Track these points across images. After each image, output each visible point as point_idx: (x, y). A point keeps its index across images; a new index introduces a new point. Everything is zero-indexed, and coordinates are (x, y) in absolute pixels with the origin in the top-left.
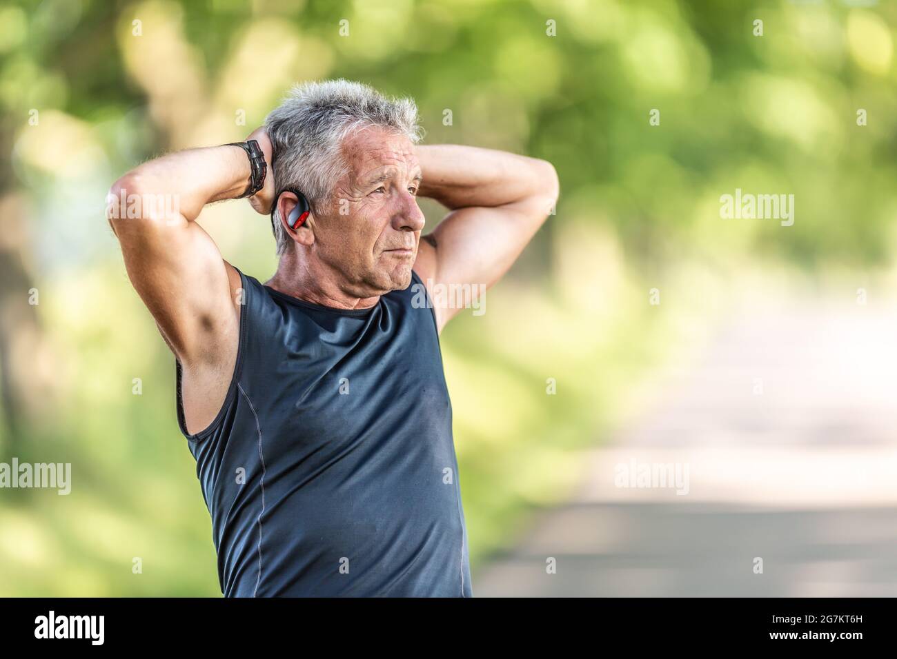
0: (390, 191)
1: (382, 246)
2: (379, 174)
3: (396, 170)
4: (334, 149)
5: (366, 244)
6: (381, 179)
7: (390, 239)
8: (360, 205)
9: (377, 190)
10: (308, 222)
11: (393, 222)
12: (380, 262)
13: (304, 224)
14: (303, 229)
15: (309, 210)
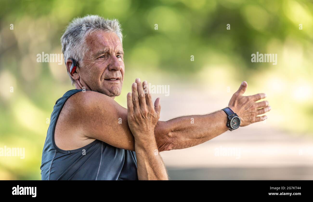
2: (101, 51)
3: (109, 48)
4: (83, 41)
5: (98, 77)
6: (103, 53)
7: (107, 75)
8: (94, 62)
9: (101, 57)
10: (77, 71)
11: (108, 68)
12: (104, 85)
13: (75, 72)
14: (75, 74)
15: (76, 65)
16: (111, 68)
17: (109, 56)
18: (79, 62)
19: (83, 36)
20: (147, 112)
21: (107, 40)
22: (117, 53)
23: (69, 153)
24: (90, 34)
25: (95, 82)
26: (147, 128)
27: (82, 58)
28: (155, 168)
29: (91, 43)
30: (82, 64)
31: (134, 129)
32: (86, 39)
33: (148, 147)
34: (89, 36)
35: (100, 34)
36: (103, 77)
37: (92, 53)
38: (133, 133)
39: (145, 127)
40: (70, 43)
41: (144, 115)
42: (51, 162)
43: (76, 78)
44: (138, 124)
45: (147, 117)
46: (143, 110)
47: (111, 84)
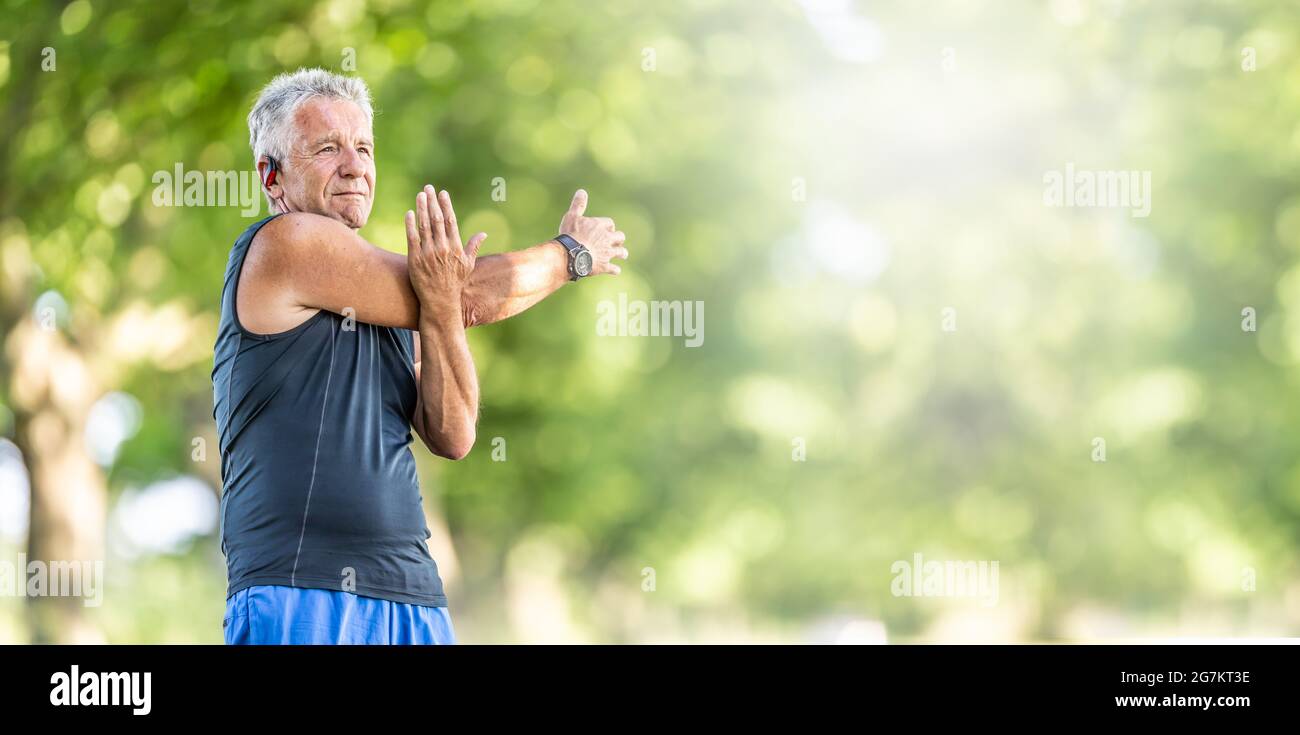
0: (338, 149)
1: (330, 190)
2: (324, 137)
3: (340, 133)
4: (289, 119)
5: (318, 190)
6: (326, 141)
7: (337, 185)
8: (310, 161)
9: (324, 150)
10: (278, 181)
11: (339, 171)
12: (331, 204)
13: (274, 182)
14: (274, 186)
15: (276, 169)
16: (344, 171)
17: (341, 149)
18: (282, 162)
19: (290, 109)
20: (448, 251)
21: (338, 117)
22: (358, 142)
23: (267, 339)
24: (301, 104)
25: (314, 201)
26: (446, 283)
27: (286, 153)
28: (459, 369)
29: (305, 122)
30: (287, 166)
31: (421, 284)
32: (296, 116)
33: (448, 323)
34: (299, 108)
35: (324, 104)
36: (329, 190)
37: (305, 143)
38: (418, 294)
39: (443, 281)
40: (265, 124)
41: (441, 257)
42: (233, 360)
43: (277, 195)
44: (428, 274)
45: (446, 260)
46: (440, 246)
47: (347, 200)
